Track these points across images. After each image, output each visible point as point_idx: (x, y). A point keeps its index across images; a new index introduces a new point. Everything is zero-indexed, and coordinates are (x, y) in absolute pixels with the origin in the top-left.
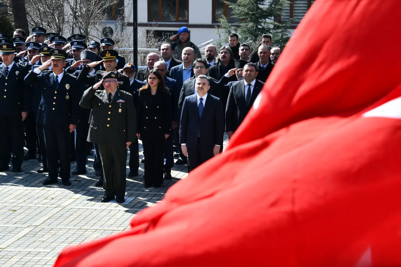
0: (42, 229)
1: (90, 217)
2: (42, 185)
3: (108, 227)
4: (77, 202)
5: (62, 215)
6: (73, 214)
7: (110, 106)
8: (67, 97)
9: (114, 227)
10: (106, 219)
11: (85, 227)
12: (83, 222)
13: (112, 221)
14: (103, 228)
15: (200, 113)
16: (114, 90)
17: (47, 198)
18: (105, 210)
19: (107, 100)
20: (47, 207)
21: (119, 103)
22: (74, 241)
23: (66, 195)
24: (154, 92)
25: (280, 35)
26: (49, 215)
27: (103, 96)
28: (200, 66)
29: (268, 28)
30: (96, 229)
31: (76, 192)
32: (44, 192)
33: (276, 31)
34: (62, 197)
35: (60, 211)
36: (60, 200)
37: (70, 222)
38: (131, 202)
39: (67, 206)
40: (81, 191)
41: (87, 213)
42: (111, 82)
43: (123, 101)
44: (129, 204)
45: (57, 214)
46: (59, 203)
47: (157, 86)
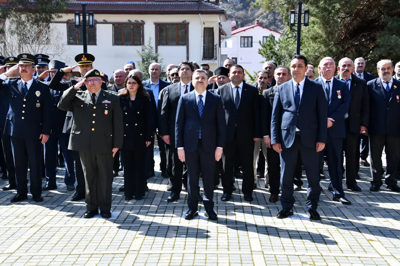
0: (18, 257)
1: (78, 238)
2: (10, 202)
3: (106, 250)
4: (56, 219)
5: (41, 237)
6: (54, 234)
7: (95, 108)
8: (38, 105)
9: (113, 249)
11: (75, 252)
12: (71, 245)
13: (107, 241)
14: (100, 251)
15: (200, 111)
16: (99, 90)
17: (18, 216)
18: (92, 228)
19: (91, 100)
20: (21, 228)
21: (105, 104)
23: (41, 213)
24: (133, 98)
26: (25, 237)
27: (86, 97)
28: (186, 68)
30: (91, 253)
31: (52, 208)
32: (13, 209)
34: (36, 215)
35: (37, 231)
36: (34, 218)
37: (53, 245)
38: (118, 217)
39: (44, 225)
40: (57, 207)
41: (72, 232)
42: (95, 81)
43: (109, 102)
44: (117, 218)
45: (34, 235)
46: (34, 221)
47: (137, 91)
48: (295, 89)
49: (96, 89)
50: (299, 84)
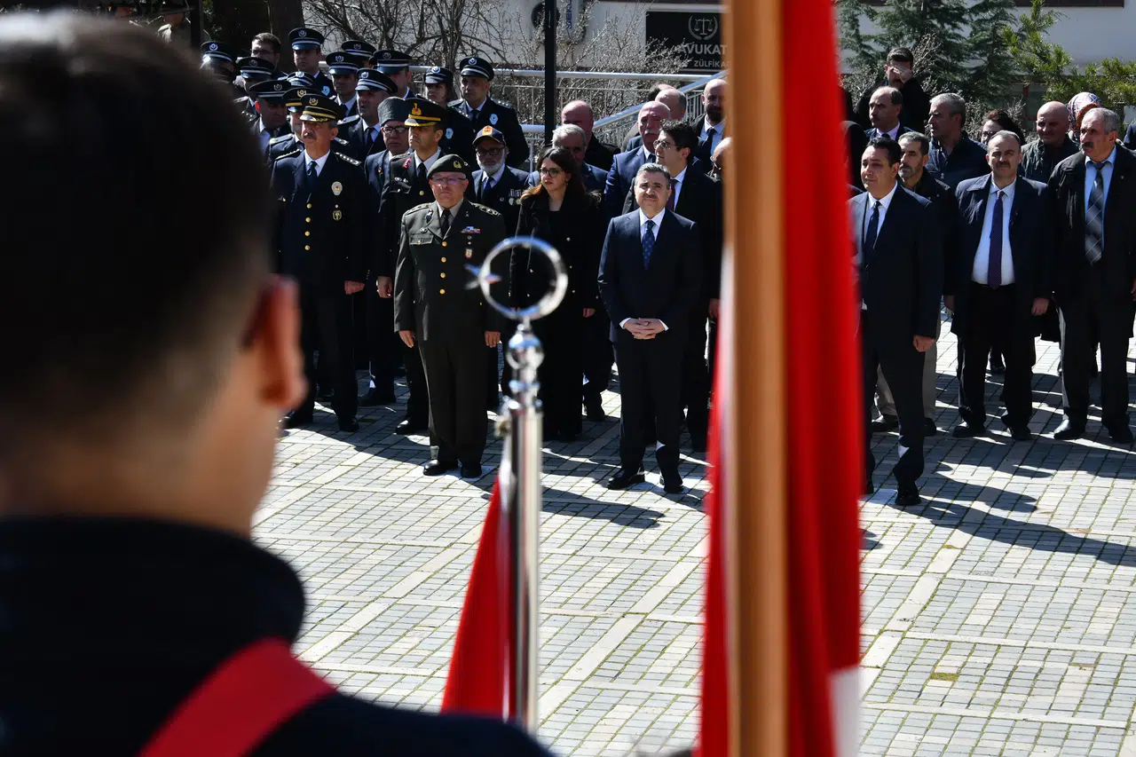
1: (376, 513)
3: (414, 540)
4: (354, 474)
5: (309, 507)
6: (336, 504)
7: (444, 244)
8: (337, 215)
9: (428, 538)
10: (413, 517)
11: (358, 538)
12: (355, 525)
13: (425, 525)
14: (401, 540)
15: (645, 257)
16: (458, 202)
17: (282, 462)
19: (438, 228)
20: (278, 486)
21: (467, 234)
22: (323, 571)
24: (556, 206)
25: (990, 26)
26: (278, 506)
27: (429, 218)
29: (957, 9)
30: (384, 543)
31: (359, 449)
33: (978, 17)
35: (305, 496)
36: (313, 468)
37: (323, 524)
39: (326, 483)
40: (370, 446)
41: (369, 503)
42: (451, 182)
43: (477, 231)
45: (297, 503)
46: (309, 476)
47: (565, 188)
48: (870, 213)
49: (452, 200)
50: (878, 204)
